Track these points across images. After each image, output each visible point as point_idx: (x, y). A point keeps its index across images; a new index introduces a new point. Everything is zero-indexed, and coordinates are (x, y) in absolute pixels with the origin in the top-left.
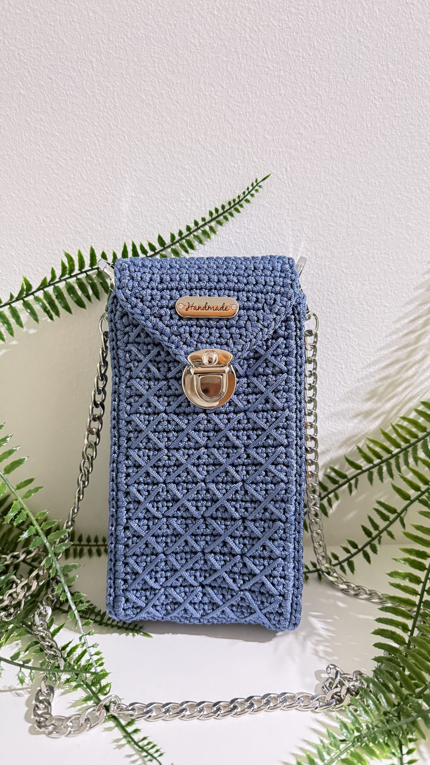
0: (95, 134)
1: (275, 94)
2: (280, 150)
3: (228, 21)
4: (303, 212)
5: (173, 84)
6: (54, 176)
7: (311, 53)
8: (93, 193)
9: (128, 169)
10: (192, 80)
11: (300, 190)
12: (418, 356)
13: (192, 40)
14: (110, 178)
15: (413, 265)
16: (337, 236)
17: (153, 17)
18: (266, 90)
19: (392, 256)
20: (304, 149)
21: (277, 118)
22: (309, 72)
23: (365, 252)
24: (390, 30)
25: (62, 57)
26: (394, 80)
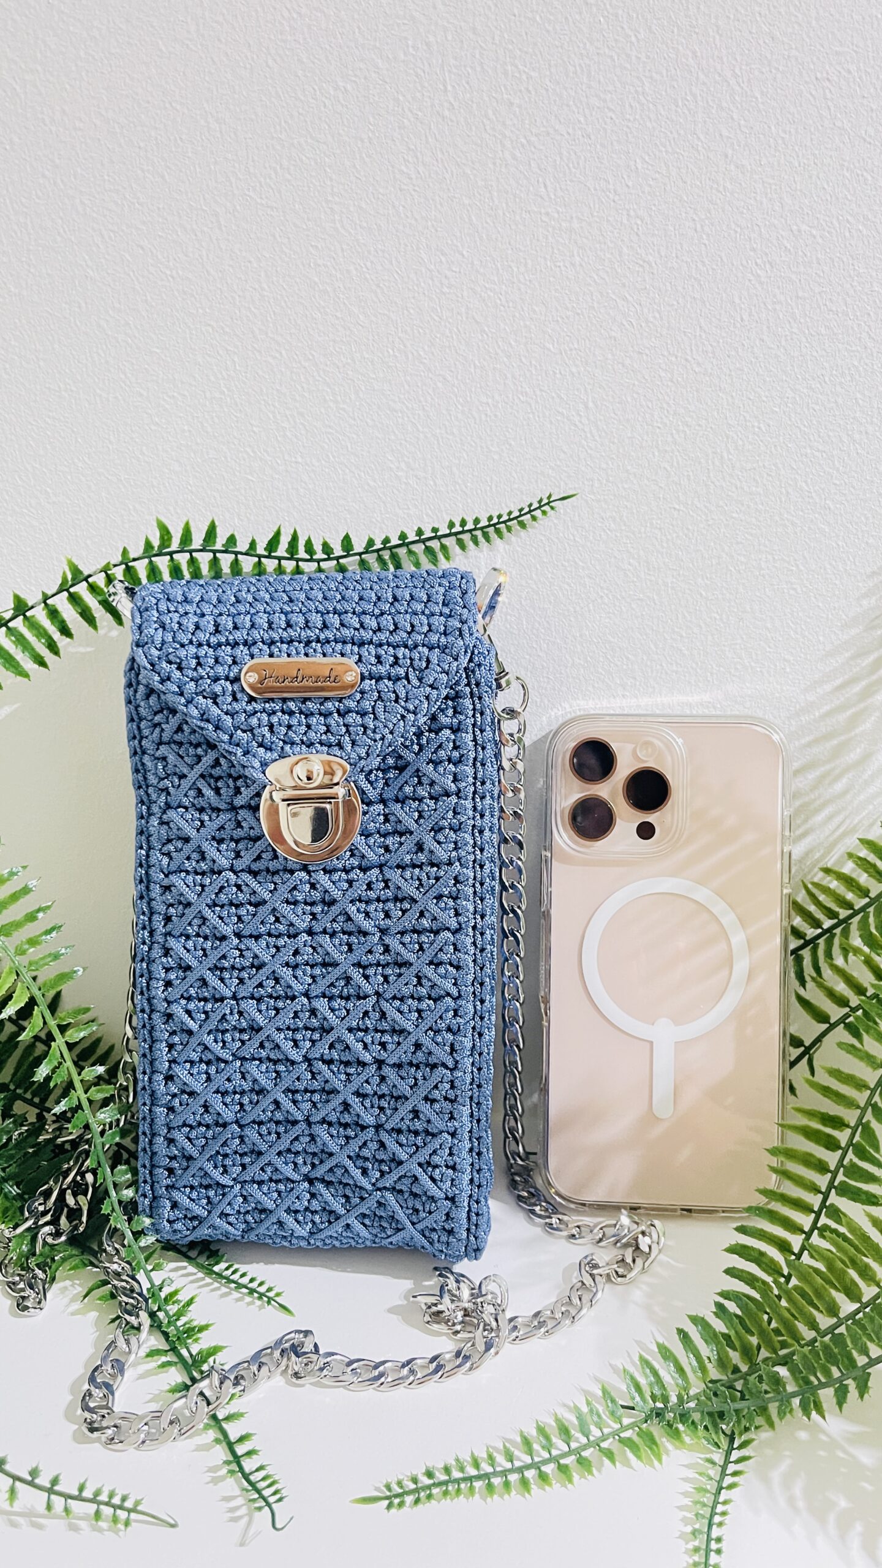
0: (227, 350)
1: (561, 264)
2: (574, 370)
3: (471, 129)
4: (620, 486)
5: (369, 252)
6: (153, 427)
7: (630, 184)
8: (226, 458)
9: (288, 412)
10: (406, 245)
11: (613, 443)
12: (853, 756)
13: (403, 168)
14: (255, 429)
15: (837, 582)
16: (688, 529)
17: (329, 126)
18: (545, 259)
19: (797, 566)
20: (620, 366)
21: (567, 309)
22: (628, 220)
23: (743, 559)
24: (785, 132)
25: (161, 206)
26: (795, 228)
